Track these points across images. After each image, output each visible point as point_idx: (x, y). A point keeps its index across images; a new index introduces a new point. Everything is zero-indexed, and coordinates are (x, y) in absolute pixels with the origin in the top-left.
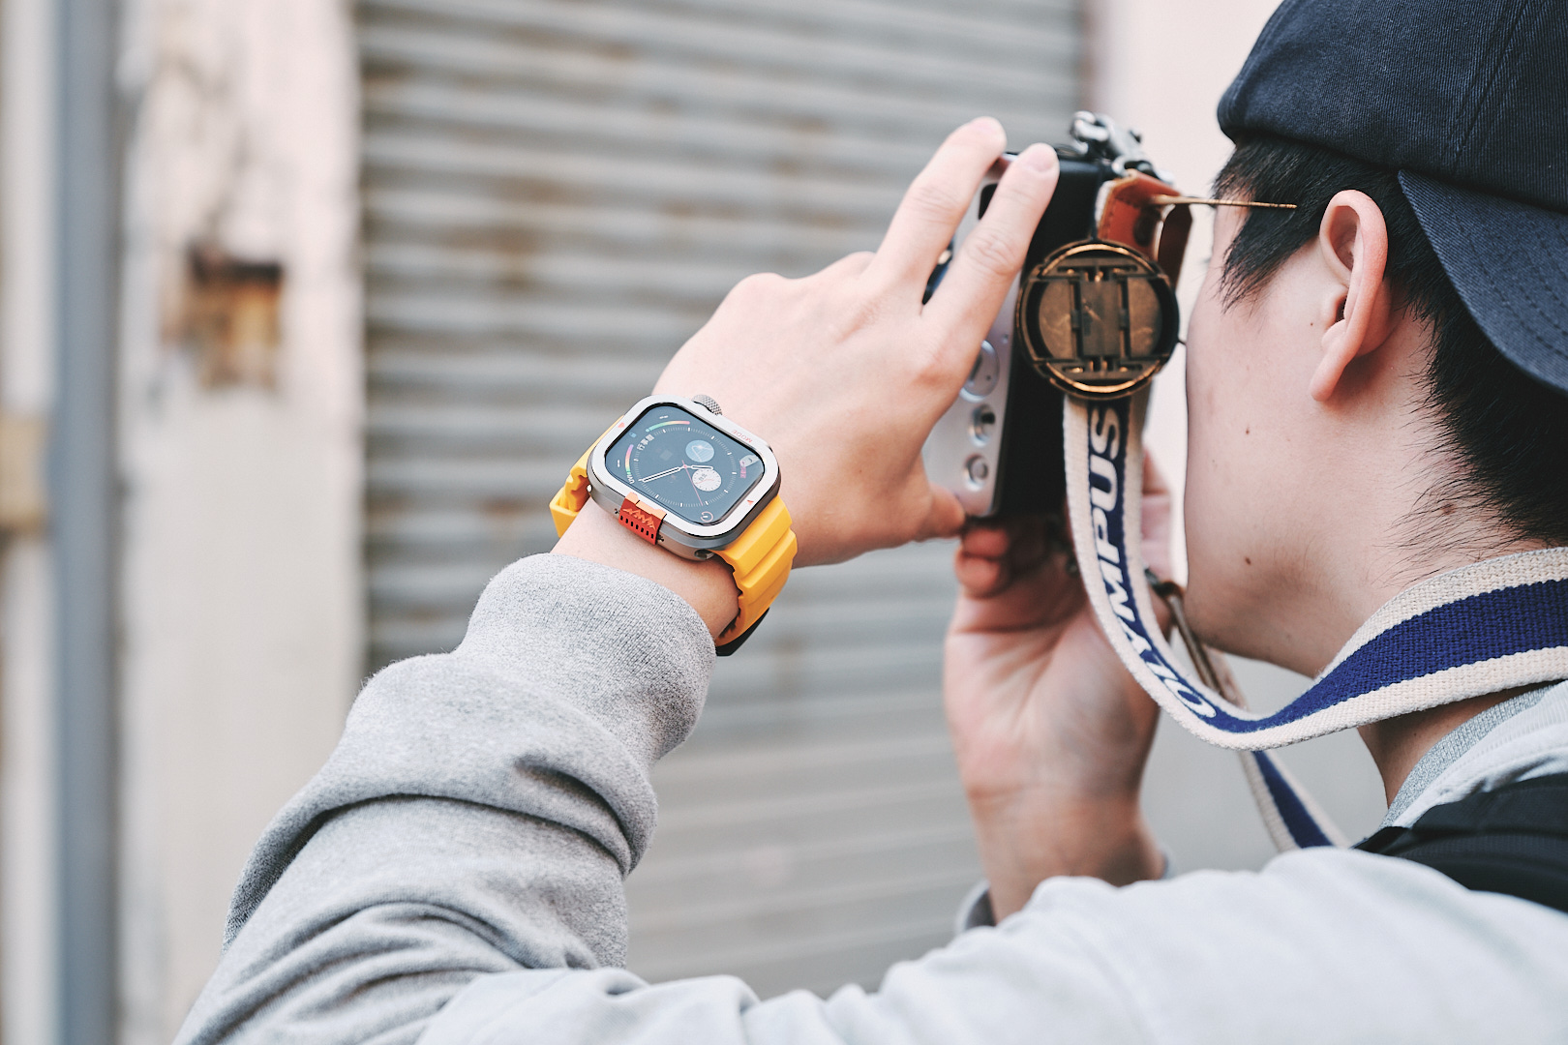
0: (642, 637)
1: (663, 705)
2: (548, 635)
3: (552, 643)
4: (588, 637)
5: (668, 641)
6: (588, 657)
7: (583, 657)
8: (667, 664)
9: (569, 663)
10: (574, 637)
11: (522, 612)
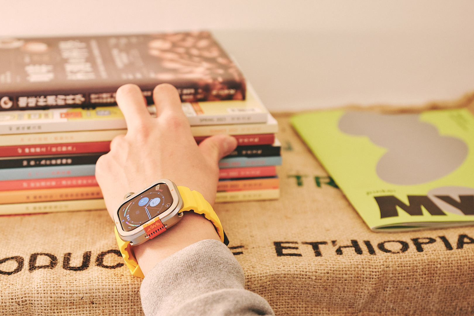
0: (211, 258)
1: (235, 274)
2: (184, 285)
3: (188, 286)
4: (197, 273)
5: (218, 253)
6: (204, 278)
7: (202, 280)
8: (225, 259)
9: (200, 285)
10: (193, 277)
11: (167, 289)
